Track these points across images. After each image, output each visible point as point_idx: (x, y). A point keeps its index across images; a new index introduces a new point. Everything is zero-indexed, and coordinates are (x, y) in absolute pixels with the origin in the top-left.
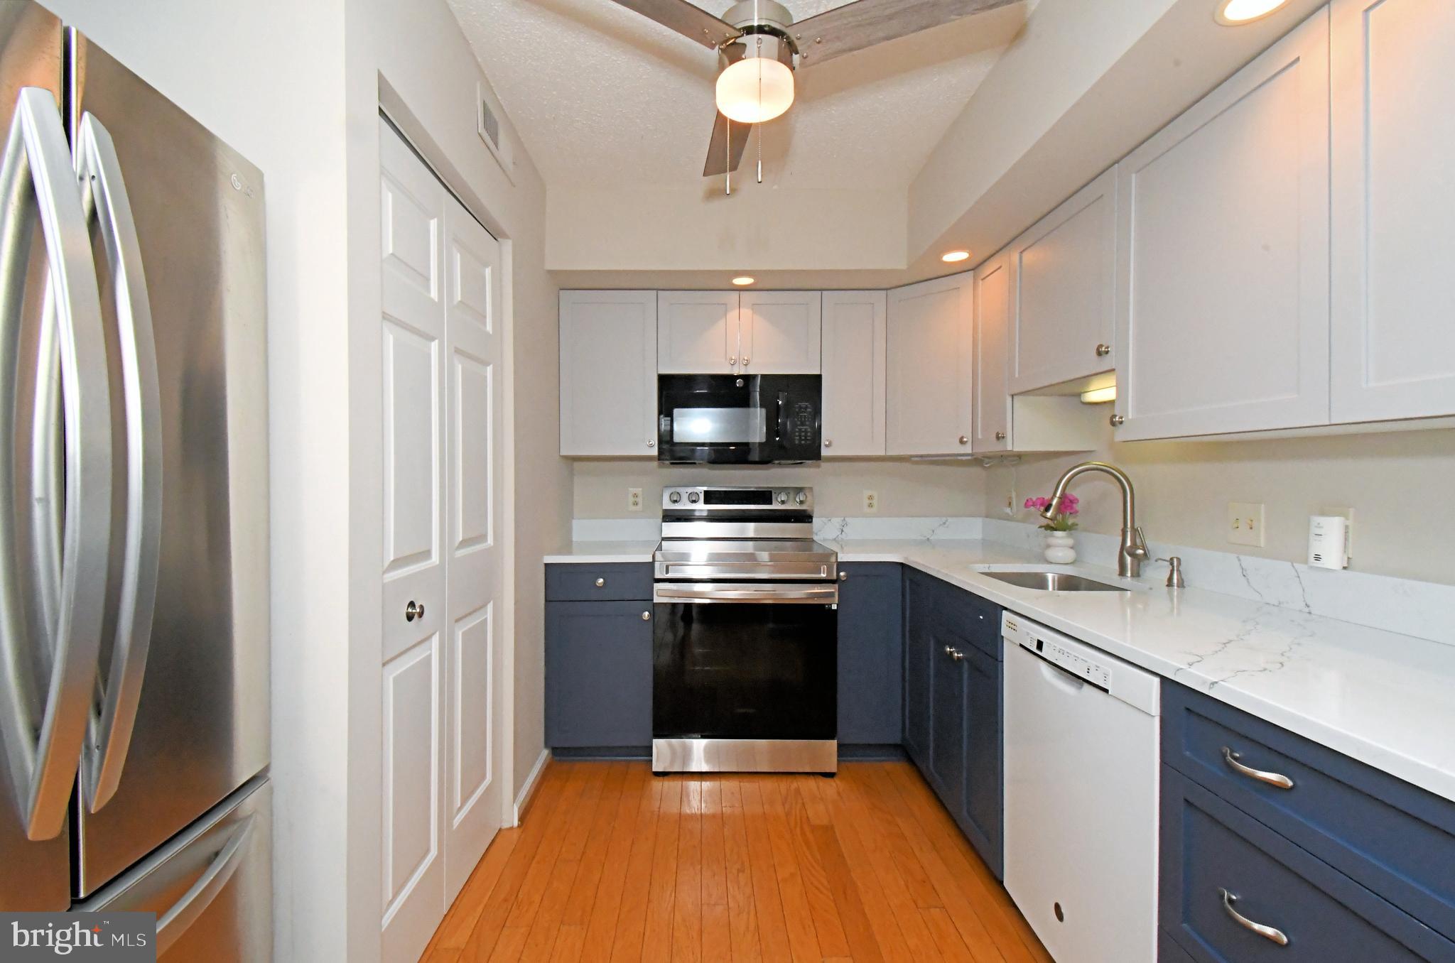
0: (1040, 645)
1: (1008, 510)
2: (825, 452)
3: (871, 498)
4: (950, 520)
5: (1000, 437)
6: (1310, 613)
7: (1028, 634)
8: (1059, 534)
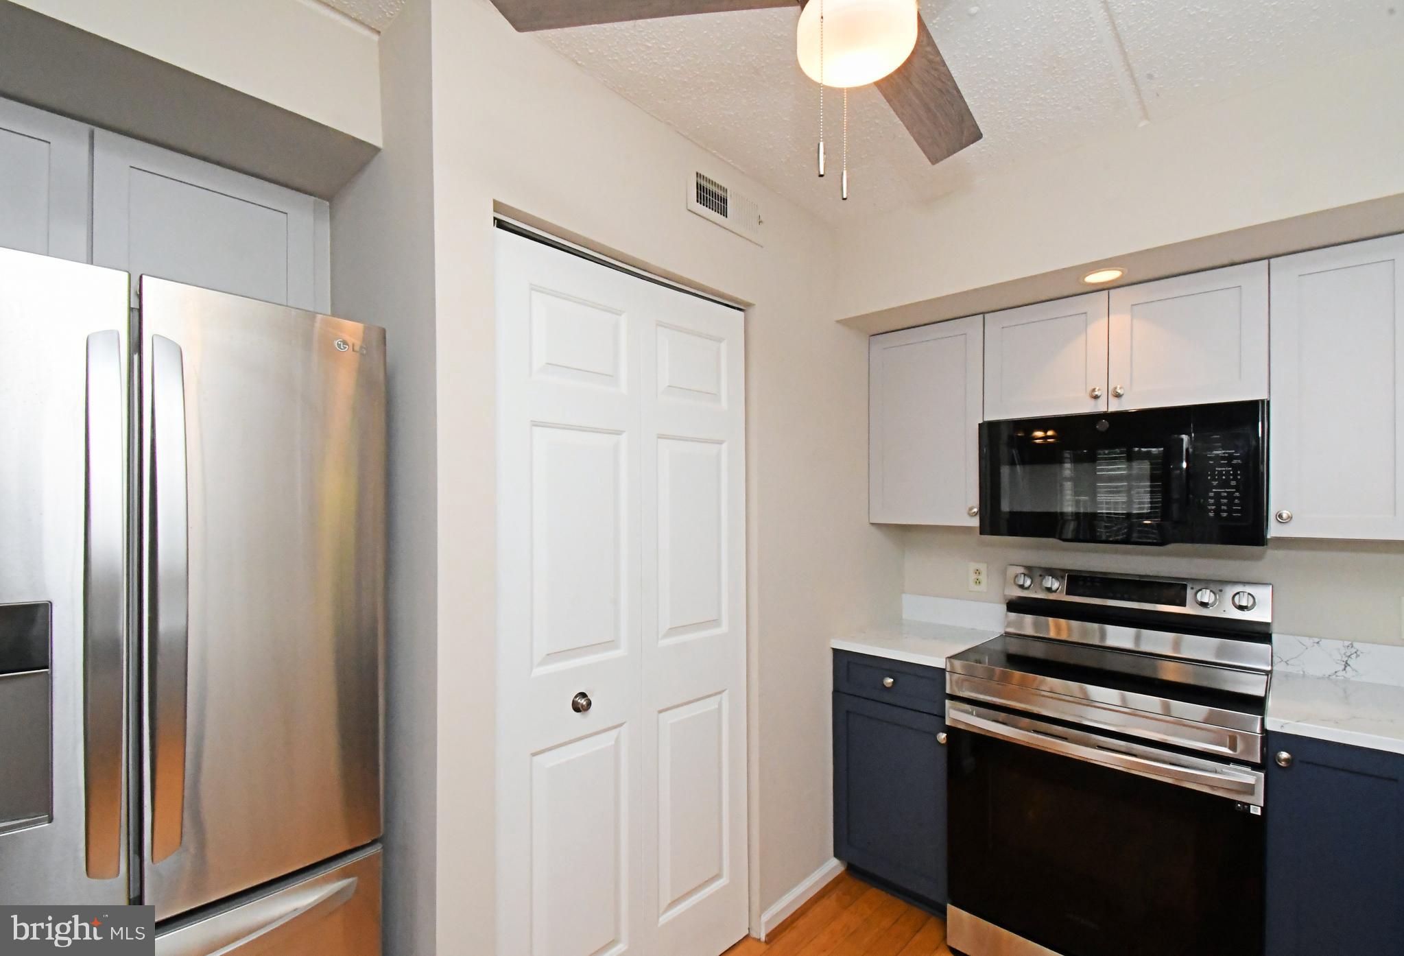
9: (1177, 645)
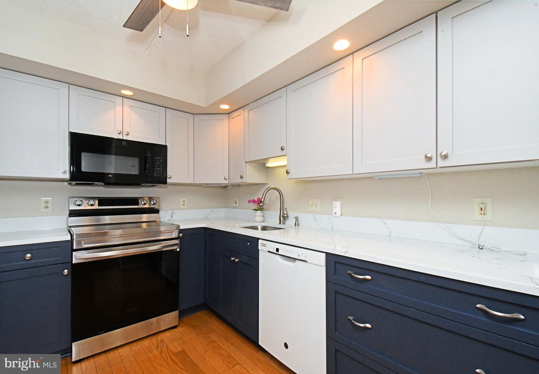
0: (277, 250)
1: (235, 205)
2: (169, 181)
3: (184, 201)
4: (214, 209)
5: (241, 177)
6: (333, 229)
7: (272, 247)
8: (259, 212)
9: (141, 218)
